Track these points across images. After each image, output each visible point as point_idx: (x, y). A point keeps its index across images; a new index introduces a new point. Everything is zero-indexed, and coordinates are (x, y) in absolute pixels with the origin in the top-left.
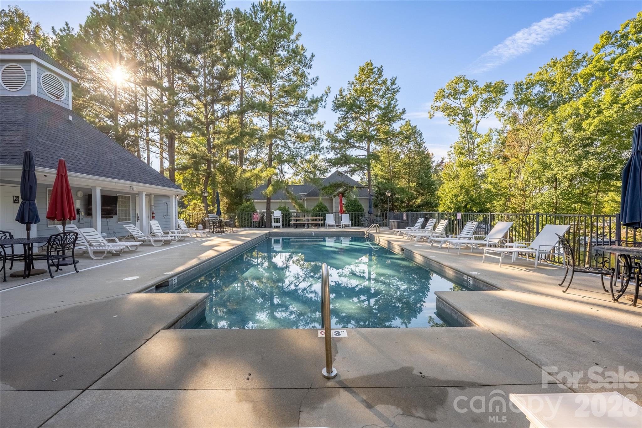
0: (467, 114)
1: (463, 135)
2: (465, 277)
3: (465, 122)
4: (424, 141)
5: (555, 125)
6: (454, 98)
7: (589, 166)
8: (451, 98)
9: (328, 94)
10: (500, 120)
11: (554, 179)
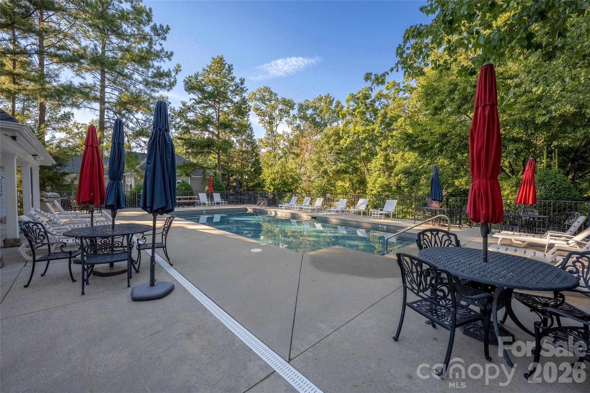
0: (272, 118)
1: (268, 133)
2: (380, 226)
3: (270, 123)
4: (254, 134)
5: (325, 139)
6: (262, 102)
7: (342, 166)
8: (260, 102)
9: (178, 72)
10: (289, 127)
11: (325, 172)
